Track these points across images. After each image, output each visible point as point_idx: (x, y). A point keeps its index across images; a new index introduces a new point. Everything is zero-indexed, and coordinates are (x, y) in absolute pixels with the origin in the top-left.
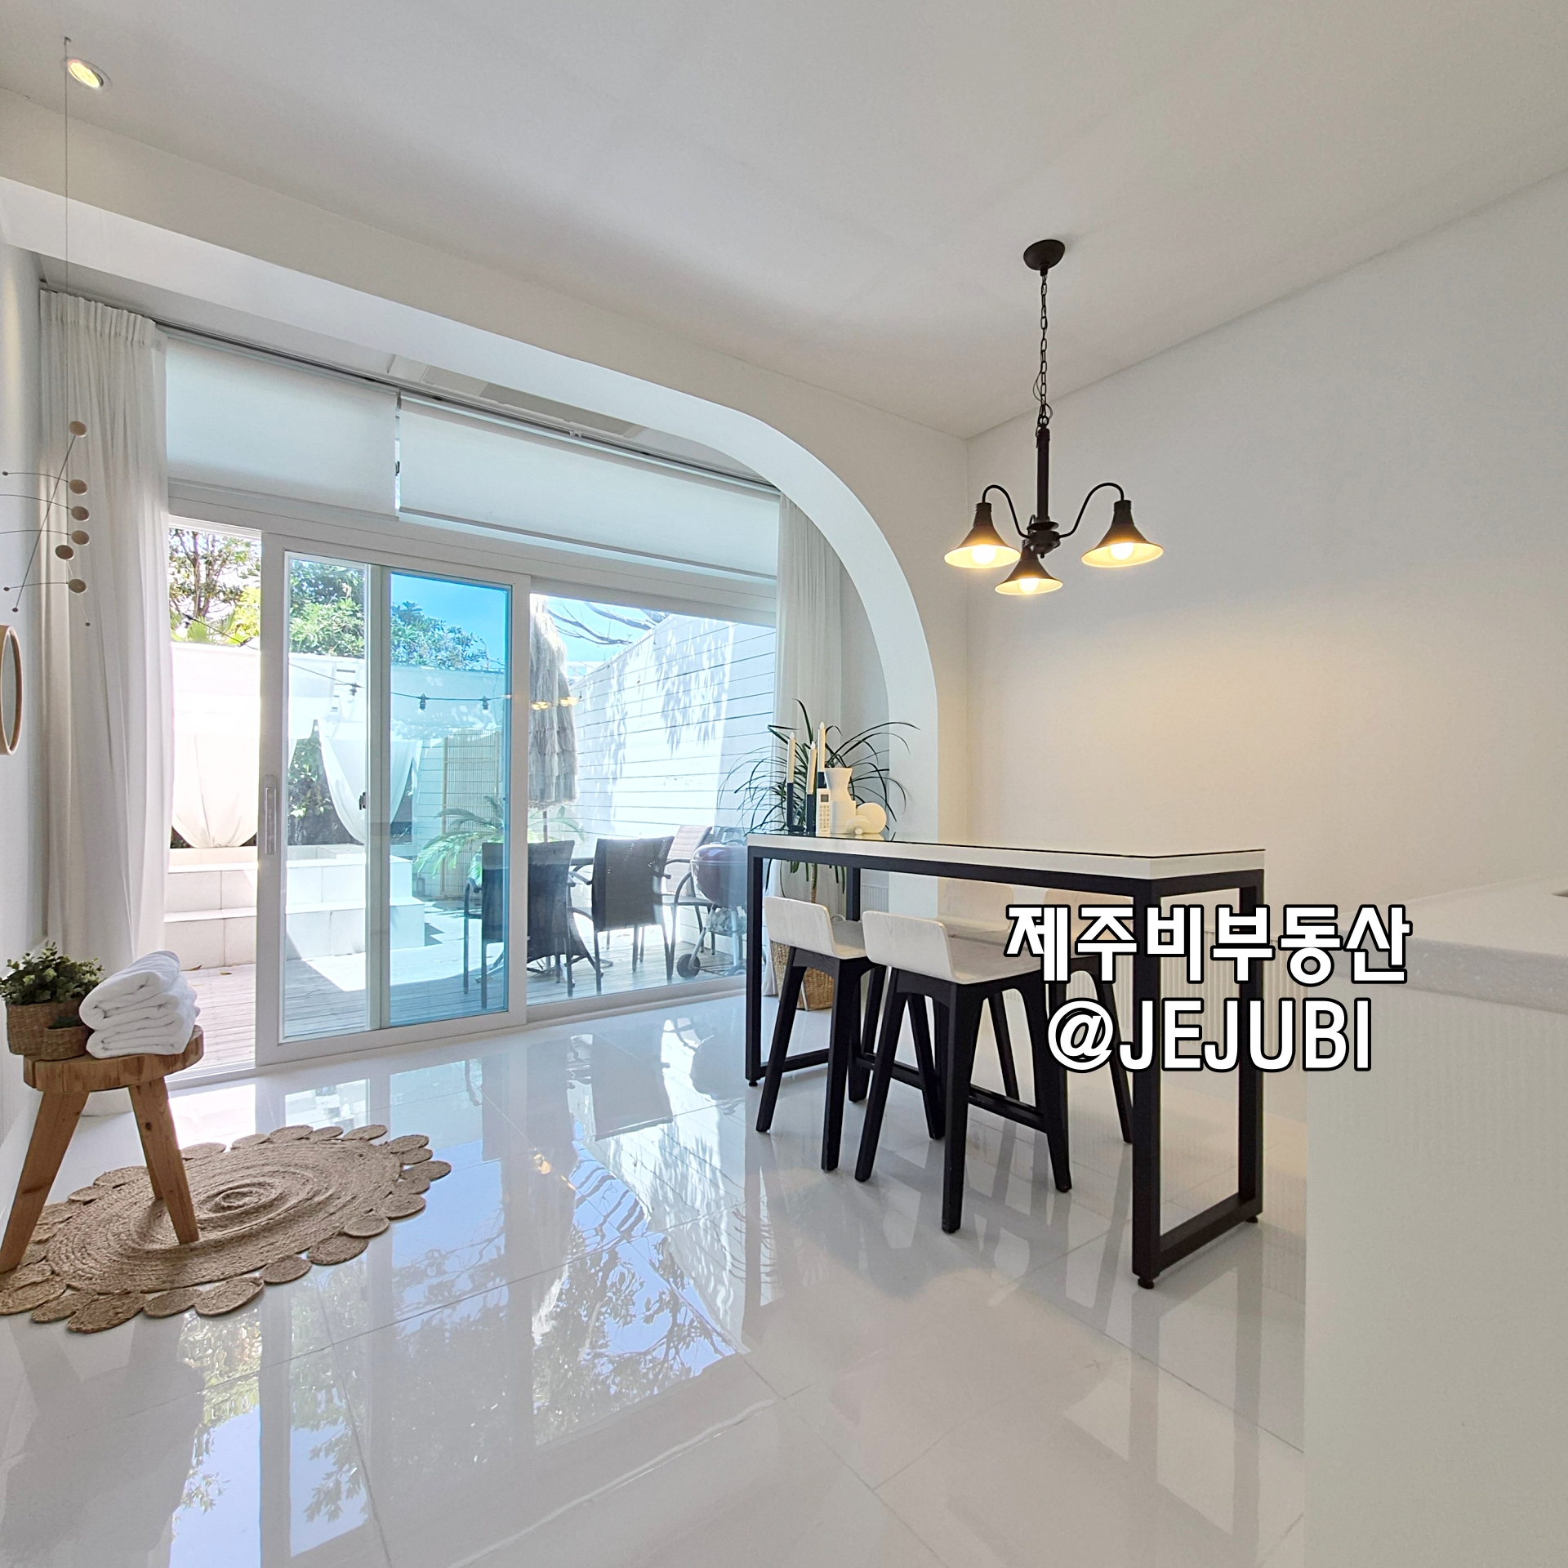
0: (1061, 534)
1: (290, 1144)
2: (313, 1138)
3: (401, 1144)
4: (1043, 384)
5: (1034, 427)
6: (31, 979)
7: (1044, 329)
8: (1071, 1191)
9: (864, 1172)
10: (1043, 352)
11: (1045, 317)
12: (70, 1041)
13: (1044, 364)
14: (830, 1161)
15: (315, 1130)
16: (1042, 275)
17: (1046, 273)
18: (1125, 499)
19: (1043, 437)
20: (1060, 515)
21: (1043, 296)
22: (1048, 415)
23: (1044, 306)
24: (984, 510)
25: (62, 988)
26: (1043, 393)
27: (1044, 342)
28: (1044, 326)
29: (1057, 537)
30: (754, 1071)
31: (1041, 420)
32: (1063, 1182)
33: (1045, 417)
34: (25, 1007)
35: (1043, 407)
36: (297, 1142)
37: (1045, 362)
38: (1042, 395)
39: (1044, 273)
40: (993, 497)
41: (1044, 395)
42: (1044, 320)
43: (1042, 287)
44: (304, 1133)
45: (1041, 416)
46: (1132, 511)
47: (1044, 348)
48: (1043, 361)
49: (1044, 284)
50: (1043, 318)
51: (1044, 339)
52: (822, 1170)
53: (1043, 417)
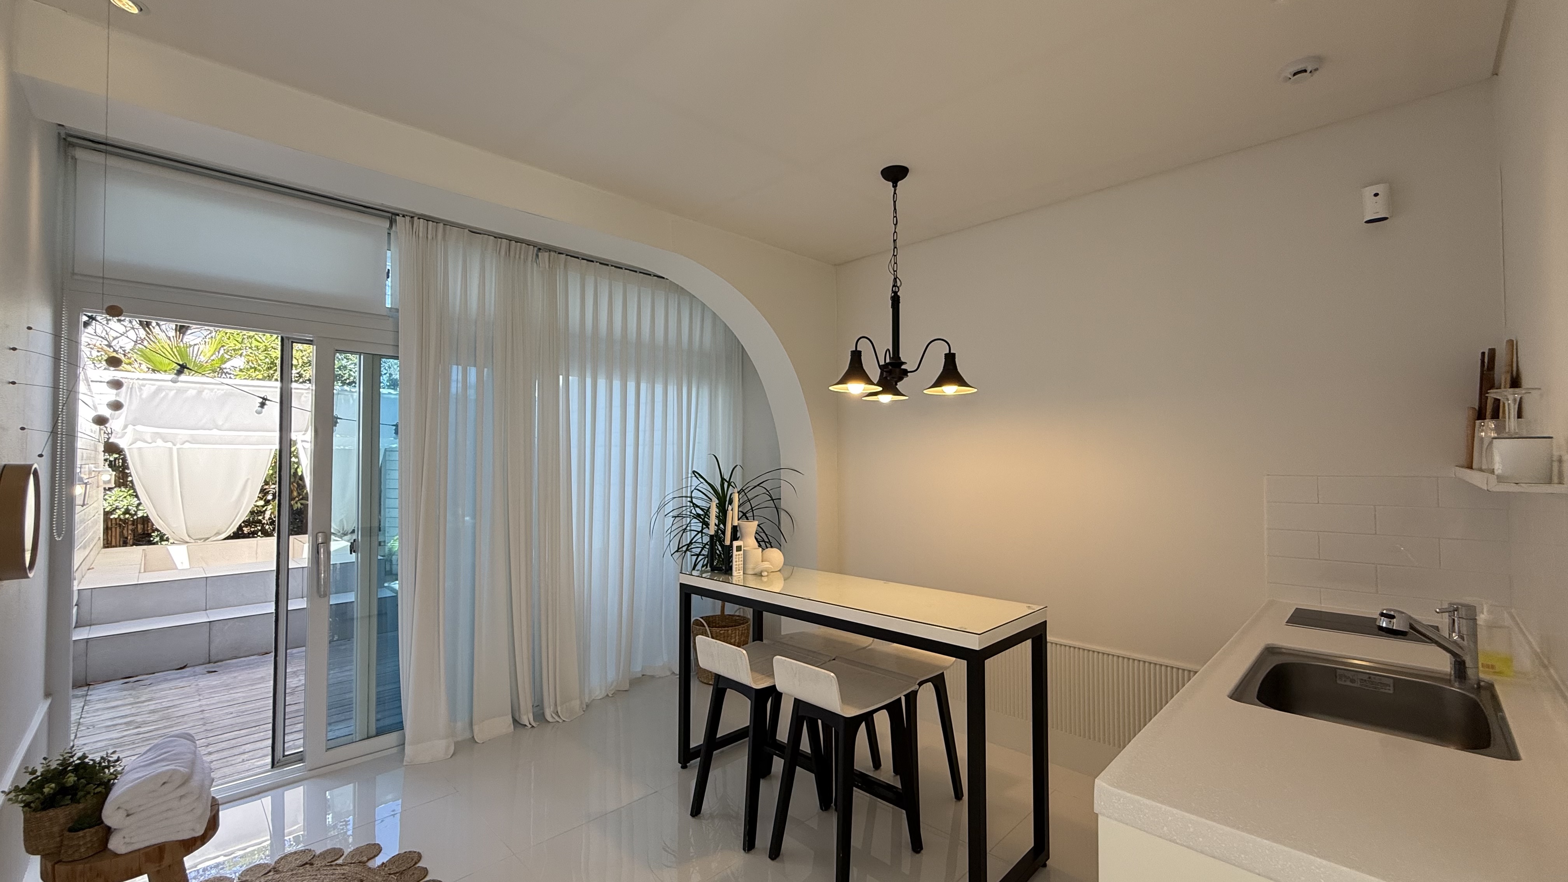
0: (909, 370)
1: (294, 872)
2: (318, 863)
3: (397, 863)
4: (895, 263)
5: (890, 294)
6: (51, 788)
7: (895, 225)
8: (922, 851)
9: (775, 852)
10: (895, 241)
11: (896, 217)
12: (91, 841)
13: (896, 249)
14: (749, 844)
15: (318, 853)
16: (893, 186)
17: (896, 186)
18: (952, 352)
19: (896, 301)
20: (909, 357)
21: (895, 202)
22: (898, 285)
23: (895, 209)
24: (856, 356)
25: (82, 791)
26: (895, 269)
27: (895, 234)
28: (895, 223)
29: (905, 373)
30: (686, 755)
31: (894, 288)
32: (917, 846)
33: (897, 286)
34: (44, 812)
35: (895, 279)
36: (301, 870)
37: (896, 248)
38: (894, 271)
39: (895, 186)
40: (864, 346)
41: (896, 271)
42: (895, 218)
43: (894, 196)
44: (307, 859)
45: (894, 286)
46: (956, 360)
47: (895, 238)
48: (895, 247)
49: (895, 193)
50: (894, 217)
51: (895, 232)
52: (743, 851)
53: (895, 286)
